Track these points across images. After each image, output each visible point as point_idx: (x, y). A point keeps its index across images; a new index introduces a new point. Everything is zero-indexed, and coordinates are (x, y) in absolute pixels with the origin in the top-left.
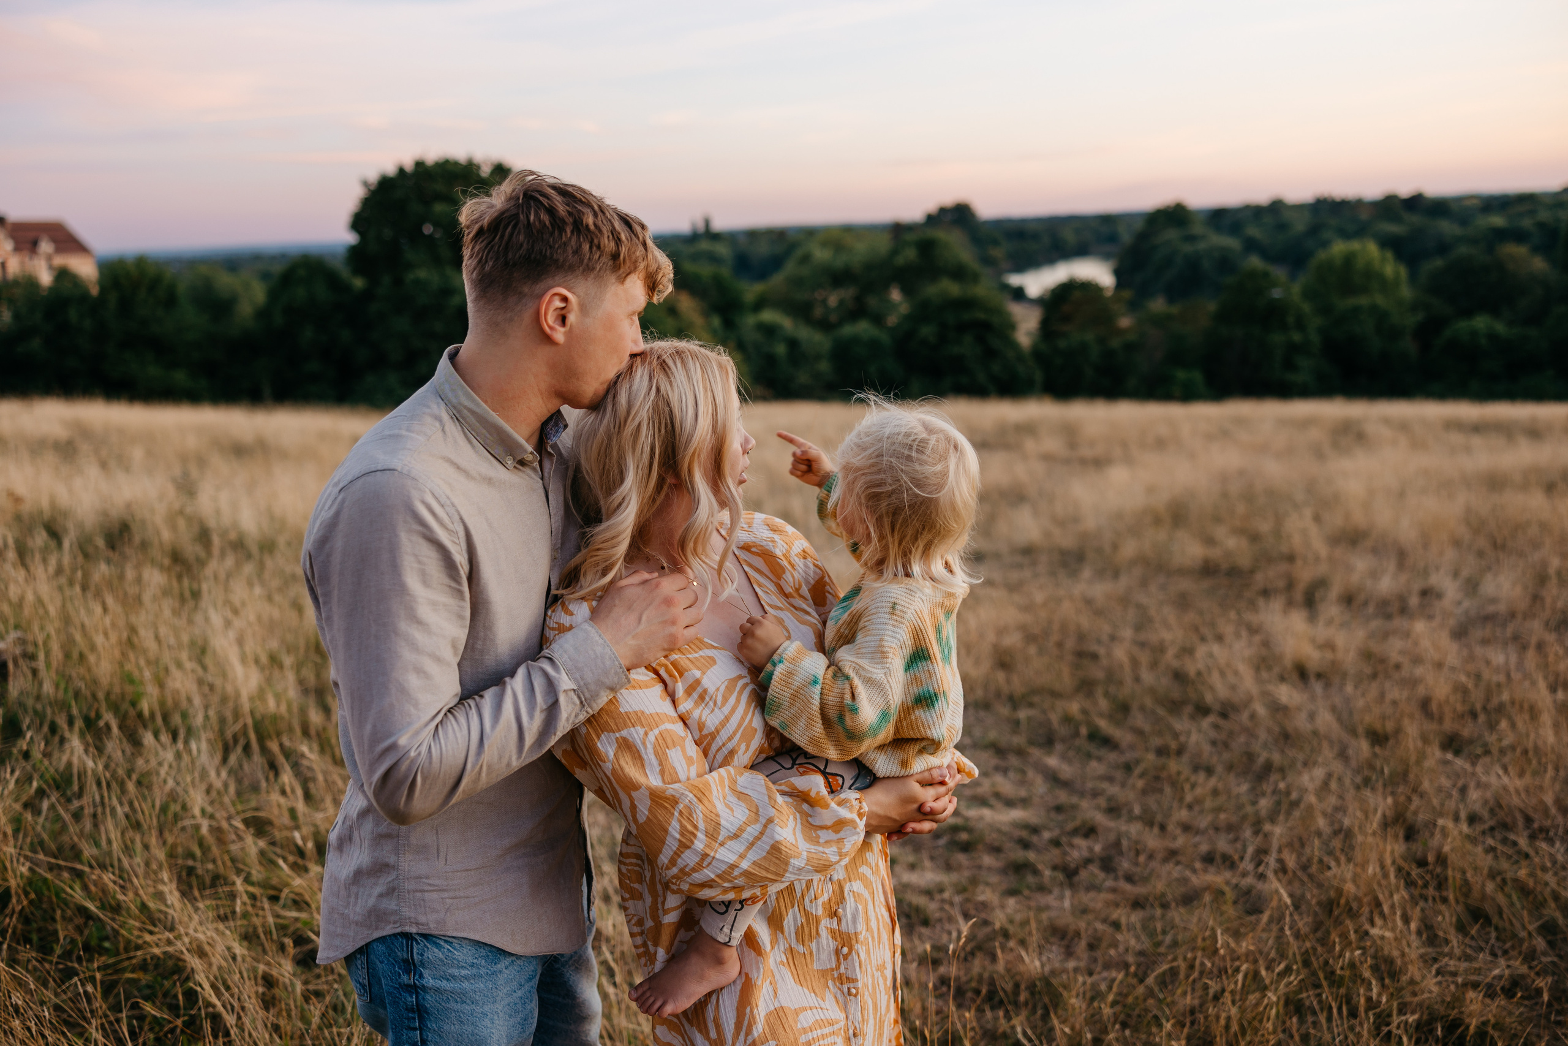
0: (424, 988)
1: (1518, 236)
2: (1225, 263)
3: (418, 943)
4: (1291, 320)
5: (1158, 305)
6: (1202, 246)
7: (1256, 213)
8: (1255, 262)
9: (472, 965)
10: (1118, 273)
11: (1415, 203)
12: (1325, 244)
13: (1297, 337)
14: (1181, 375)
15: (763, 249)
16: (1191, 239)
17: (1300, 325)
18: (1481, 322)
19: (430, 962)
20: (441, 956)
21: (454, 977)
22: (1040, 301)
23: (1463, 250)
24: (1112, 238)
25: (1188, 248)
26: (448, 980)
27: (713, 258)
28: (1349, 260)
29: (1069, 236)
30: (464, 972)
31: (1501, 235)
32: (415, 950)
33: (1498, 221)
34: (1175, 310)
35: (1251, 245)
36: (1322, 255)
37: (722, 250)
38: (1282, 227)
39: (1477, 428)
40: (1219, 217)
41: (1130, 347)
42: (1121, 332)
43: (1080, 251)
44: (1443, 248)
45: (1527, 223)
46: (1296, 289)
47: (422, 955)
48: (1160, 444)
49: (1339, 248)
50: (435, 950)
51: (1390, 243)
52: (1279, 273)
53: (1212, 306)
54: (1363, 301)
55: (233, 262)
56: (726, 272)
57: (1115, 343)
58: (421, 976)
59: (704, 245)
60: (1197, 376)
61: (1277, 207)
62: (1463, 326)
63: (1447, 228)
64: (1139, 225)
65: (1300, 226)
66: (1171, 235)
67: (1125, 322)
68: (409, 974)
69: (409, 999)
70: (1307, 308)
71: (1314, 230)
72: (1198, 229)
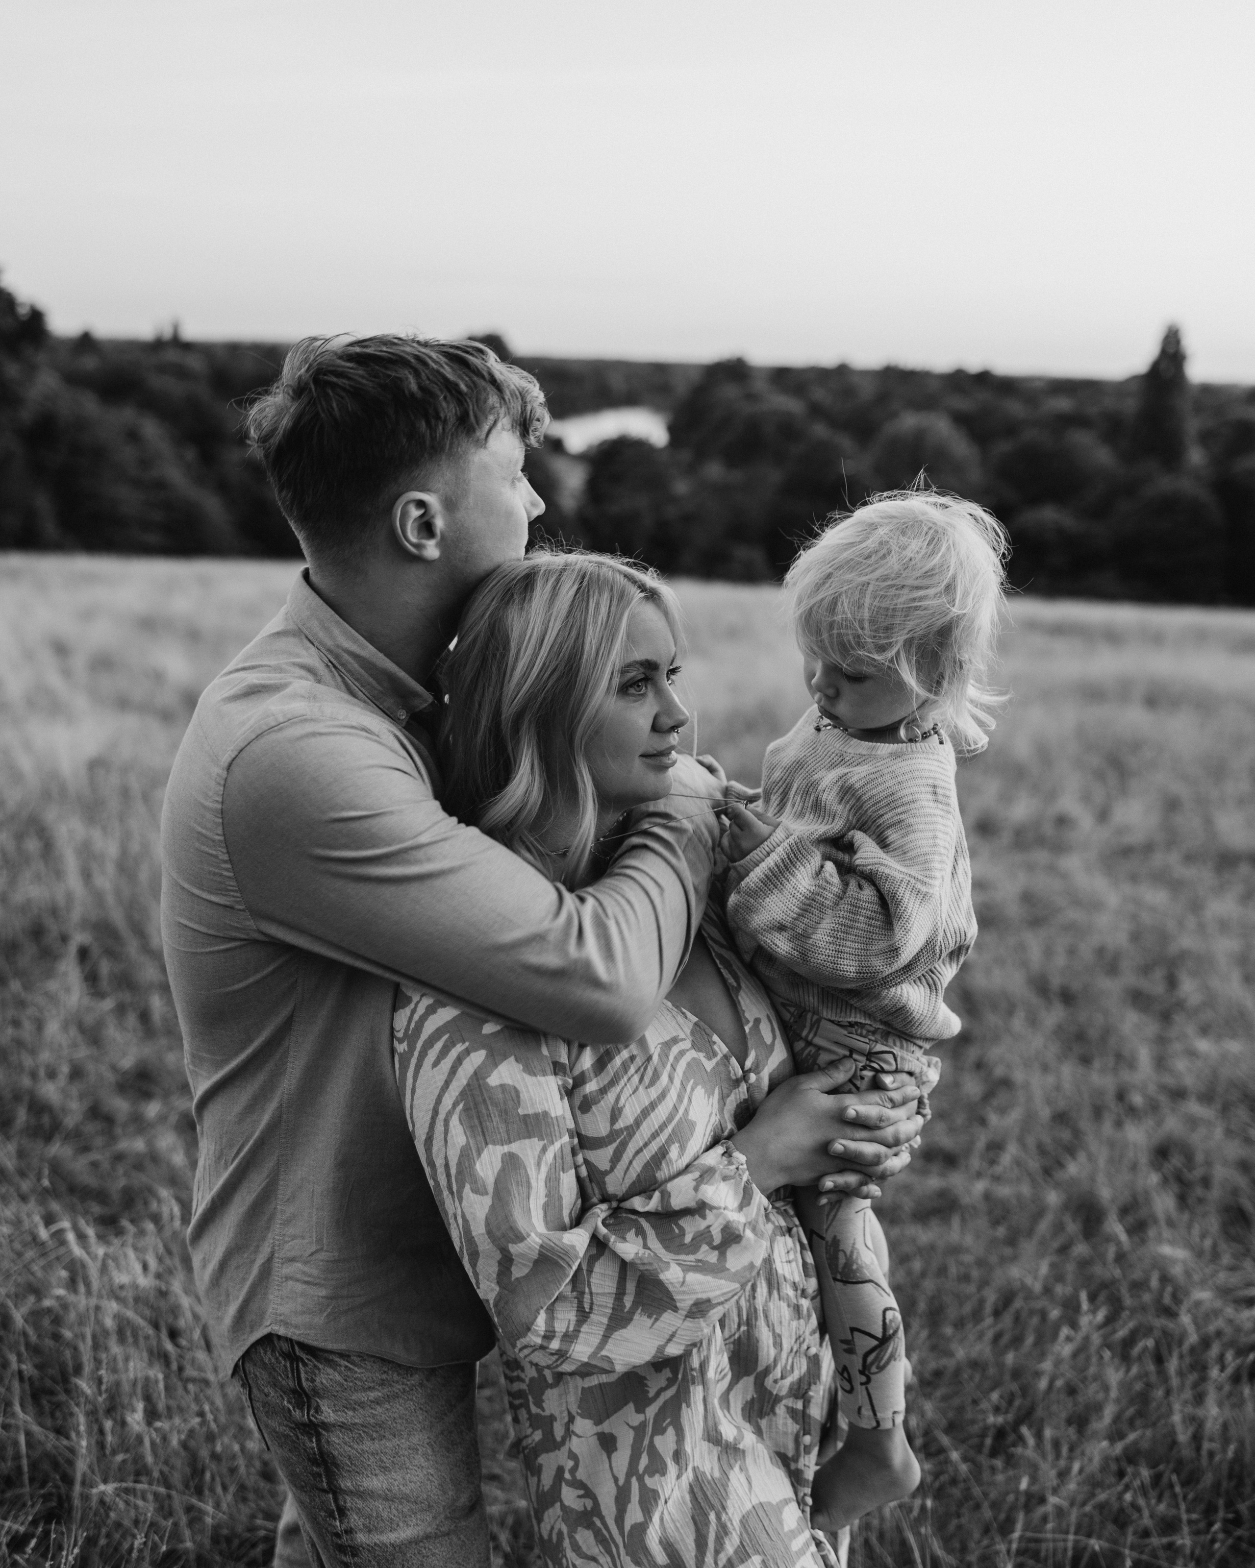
0: (326, 1426)
1: (1085, 422)
2: (788, 429)
3: (305, 1365)
6: (763, 405)
7: (821, 375)
9: (382, 1383)
10: (673, 429)
11: (984, 379)
12: (893, 417)
14: (741, 554)
16: (751, 397)
18: (1048, 514)
19: (326, 1388)
20: (338, 1377)
21: (362, 1405)
22: (583, 457)
24: (665, 389)
25: (748, 407)
26: (354, 1410)
27: (182, 372)
28: (919, 433)
29: (617, 383)
30: (373, 1395)
32: (303, 1375)
33: (1063, 404)
34: (737, 476)
35: (816, 411)
36: (889, 427)
37: (195, 363)
38: (849, 394)
39: (1058, 630)
40: (782, 376)
42: (676, 499)
43: (630, 399)
44: (1011, 429)
45: (1092, 410)
47: (313, 1381)
48: (733, 634)
49: (908, 421)
50: (330, 1371)
51: (961, 420)
52: (845, 442)
53: (776, 477)
56: (199, 388)
57: (671, 512)
58: (318, 1410)
59: (172, 356)
60: (754, 555)
61: (842, 370)
62: (1032, 516)
63: (1015, 408)
64: (695, 378)
65: (867, 391)
66: (729, 392)
67: (681, 487)
68: (302, 1409)
69: (309, 1444)
71: (883, 398)
72: (760, 385)
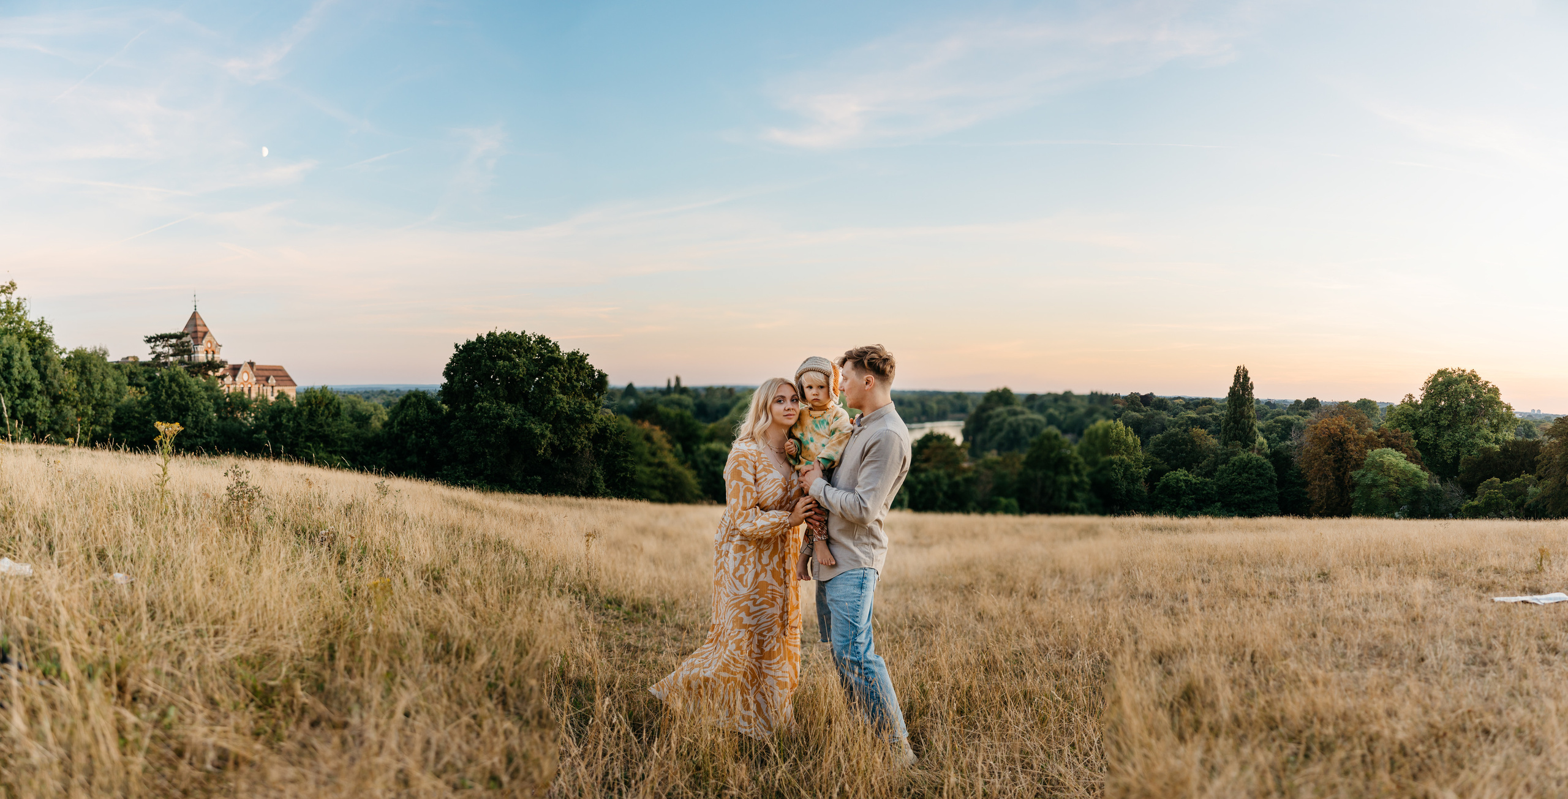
1: (1203, 425)
2: (1034, 430)
4: (1072, 467)
5: (992, 455)
6: (1021, 417)
7: (1056, 398)
8: (1053, 430)
10: (965, 433)
12: (1094, 421)
13: (1076, 479)
14: (1003, 501)
15: (717, 401)
16: (1014, 413)
17: (1078, 472)
18: (1181, 473)
23: (1173, 430)
24: (963, 410)
25: (1012, 419)
27: (679, 404)
28: (1107, 431)
31: (1194, 422)
34: (1002, 458)
35: (1051, 420)
36: (1092, 427)
37: (687, 400)
38: (1071, 409)
40: (1031, 399)
41: (968, 481)
42: (964, 471)
43: (941, 417)
44: (1163, 428)
46: (1075, 448)
49: (1101, 423)
51: (1132, 424)
52: (1067, 438)
53: (1024, 457)
54: (1115, 458)
55: (368, 394)
56: (688, 413)
57: (958, 478)
59: (675, 396)
60: (1014, 502)
61: (1067, 396)
62: (1171, 474)
63: (1165, 415)
64: (980, 401)
65: (1081, 407)
66: (1001, 408)
67: (967, 464)
70: (1081, 460)
71: (1090, 413)
72: (1018, 406)
